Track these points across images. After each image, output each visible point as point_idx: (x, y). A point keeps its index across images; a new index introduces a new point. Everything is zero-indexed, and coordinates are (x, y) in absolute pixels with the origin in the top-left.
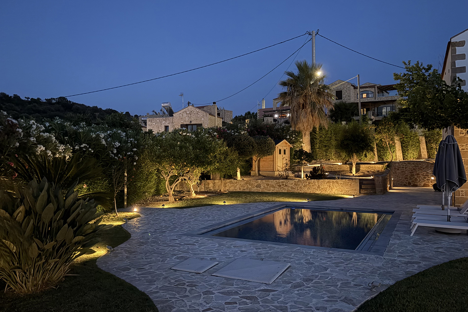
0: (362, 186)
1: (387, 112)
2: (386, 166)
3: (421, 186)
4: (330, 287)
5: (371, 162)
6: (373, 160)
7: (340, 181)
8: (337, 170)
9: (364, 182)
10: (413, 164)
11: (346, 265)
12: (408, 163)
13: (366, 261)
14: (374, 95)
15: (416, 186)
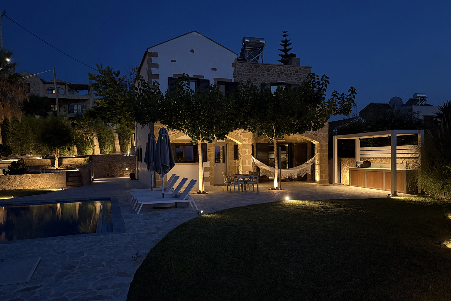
0: (69, 178)
1: (78, 110)
2: (88, 159)
3: (118, 176)
4: (97, 268)
5: (72, 156)
6: (73, 154)
7: (45, 175)
8: (37, 165)
9: (71, 175)
10: (111, 157)
11: (99, 246)
12: (106, 157)
13: (115, 240)
14: (65, 92)
15: (114, 177)
